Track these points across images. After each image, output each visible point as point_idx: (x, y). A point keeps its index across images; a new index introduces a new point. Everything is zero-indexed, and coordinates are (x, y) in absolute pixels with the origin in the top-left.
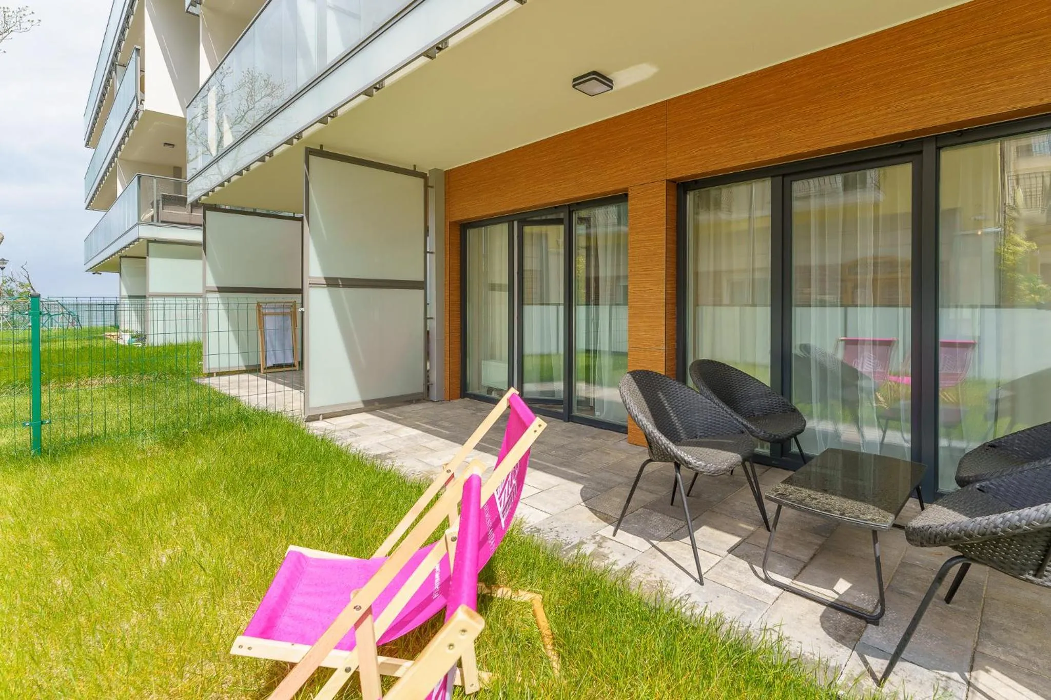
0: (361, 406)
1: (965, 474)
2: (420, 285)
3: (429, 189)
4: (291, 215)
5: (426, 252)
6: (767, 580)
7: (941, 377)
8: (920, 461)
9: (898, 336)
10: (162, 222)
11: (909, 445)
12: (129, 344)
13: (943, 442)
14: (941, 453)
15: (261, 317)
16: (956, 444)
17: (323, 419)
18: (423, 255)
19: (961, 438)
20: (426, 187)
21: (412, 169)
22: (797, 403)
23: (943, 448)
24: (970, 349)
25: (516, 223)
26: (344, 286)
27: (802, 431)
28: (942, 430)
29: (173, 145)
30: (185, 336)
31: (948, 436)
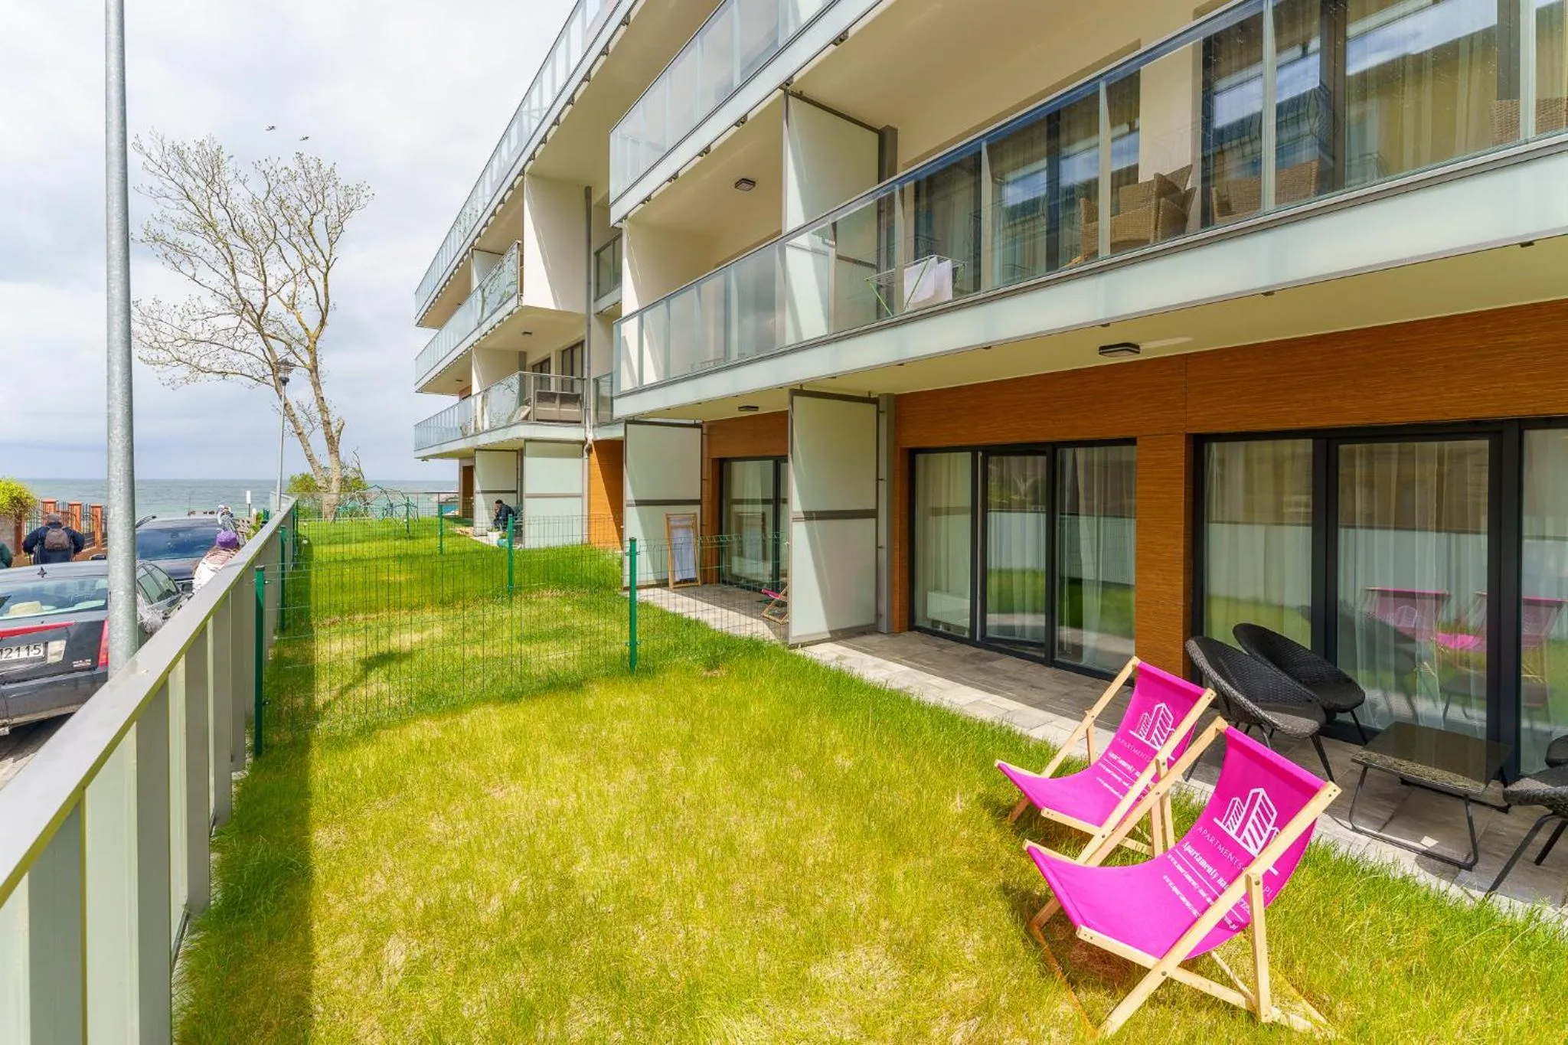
0: (828, 636)
1: (1555, 757)
2: (872, 514)
3: (881, 415)
4: (692, 422)
5: (878, 480)
6: (1355, 829)
7: (1523, 640)
8: (1499, 741)
9: (1449, 588)
10: (538, 420)
11: (1485, 725)
12: (498, 544)
13: (1525, 724)
14: (1524, 738)
15: (670, 528)
16: (1540, 726)
17: (802, 647)
18: (875, 482)
19: (1548, 720)
20: (878, 412)
21: (867, 395)
22: (1343, 667)
23: (1526, 730)
24: (1555, 610)
25: (980, 454)
26: (817, 519)
27: (1362, 702)
28: (1523, 711)
29: (530, 333)
30: (561, 539)
31: (1531, 719)
